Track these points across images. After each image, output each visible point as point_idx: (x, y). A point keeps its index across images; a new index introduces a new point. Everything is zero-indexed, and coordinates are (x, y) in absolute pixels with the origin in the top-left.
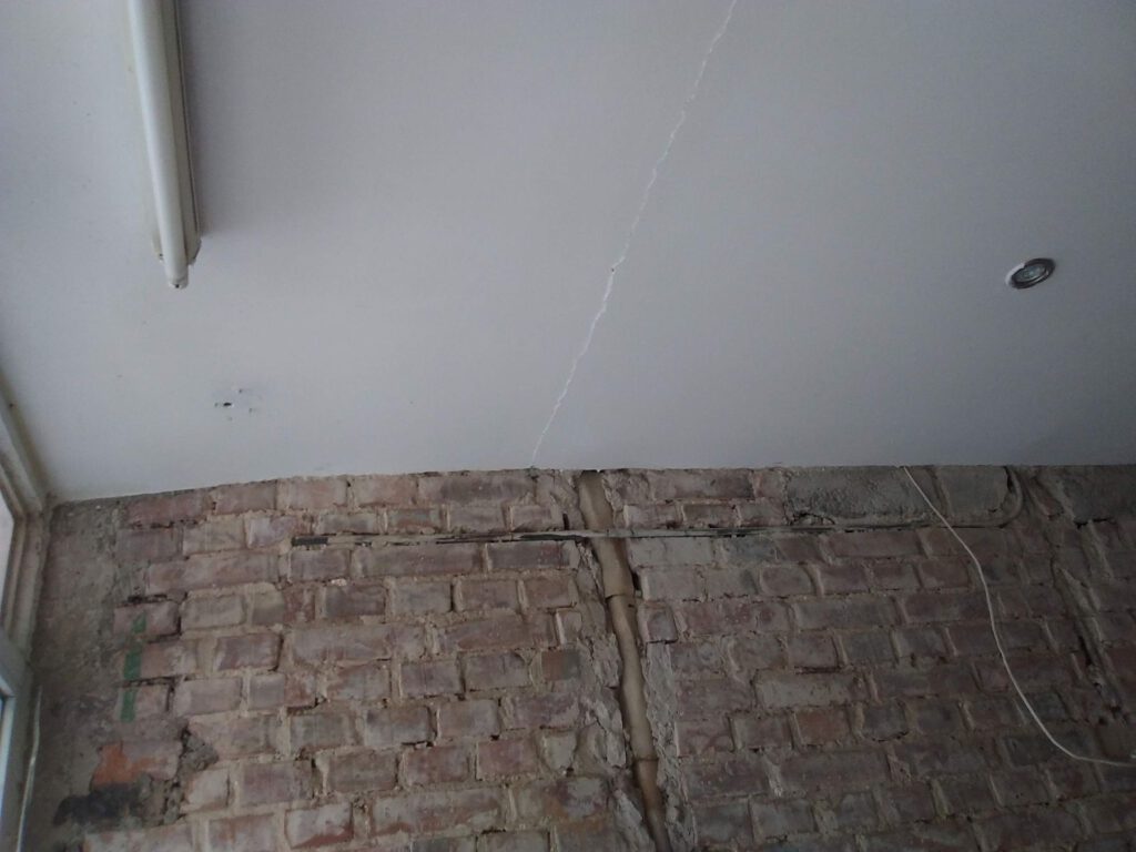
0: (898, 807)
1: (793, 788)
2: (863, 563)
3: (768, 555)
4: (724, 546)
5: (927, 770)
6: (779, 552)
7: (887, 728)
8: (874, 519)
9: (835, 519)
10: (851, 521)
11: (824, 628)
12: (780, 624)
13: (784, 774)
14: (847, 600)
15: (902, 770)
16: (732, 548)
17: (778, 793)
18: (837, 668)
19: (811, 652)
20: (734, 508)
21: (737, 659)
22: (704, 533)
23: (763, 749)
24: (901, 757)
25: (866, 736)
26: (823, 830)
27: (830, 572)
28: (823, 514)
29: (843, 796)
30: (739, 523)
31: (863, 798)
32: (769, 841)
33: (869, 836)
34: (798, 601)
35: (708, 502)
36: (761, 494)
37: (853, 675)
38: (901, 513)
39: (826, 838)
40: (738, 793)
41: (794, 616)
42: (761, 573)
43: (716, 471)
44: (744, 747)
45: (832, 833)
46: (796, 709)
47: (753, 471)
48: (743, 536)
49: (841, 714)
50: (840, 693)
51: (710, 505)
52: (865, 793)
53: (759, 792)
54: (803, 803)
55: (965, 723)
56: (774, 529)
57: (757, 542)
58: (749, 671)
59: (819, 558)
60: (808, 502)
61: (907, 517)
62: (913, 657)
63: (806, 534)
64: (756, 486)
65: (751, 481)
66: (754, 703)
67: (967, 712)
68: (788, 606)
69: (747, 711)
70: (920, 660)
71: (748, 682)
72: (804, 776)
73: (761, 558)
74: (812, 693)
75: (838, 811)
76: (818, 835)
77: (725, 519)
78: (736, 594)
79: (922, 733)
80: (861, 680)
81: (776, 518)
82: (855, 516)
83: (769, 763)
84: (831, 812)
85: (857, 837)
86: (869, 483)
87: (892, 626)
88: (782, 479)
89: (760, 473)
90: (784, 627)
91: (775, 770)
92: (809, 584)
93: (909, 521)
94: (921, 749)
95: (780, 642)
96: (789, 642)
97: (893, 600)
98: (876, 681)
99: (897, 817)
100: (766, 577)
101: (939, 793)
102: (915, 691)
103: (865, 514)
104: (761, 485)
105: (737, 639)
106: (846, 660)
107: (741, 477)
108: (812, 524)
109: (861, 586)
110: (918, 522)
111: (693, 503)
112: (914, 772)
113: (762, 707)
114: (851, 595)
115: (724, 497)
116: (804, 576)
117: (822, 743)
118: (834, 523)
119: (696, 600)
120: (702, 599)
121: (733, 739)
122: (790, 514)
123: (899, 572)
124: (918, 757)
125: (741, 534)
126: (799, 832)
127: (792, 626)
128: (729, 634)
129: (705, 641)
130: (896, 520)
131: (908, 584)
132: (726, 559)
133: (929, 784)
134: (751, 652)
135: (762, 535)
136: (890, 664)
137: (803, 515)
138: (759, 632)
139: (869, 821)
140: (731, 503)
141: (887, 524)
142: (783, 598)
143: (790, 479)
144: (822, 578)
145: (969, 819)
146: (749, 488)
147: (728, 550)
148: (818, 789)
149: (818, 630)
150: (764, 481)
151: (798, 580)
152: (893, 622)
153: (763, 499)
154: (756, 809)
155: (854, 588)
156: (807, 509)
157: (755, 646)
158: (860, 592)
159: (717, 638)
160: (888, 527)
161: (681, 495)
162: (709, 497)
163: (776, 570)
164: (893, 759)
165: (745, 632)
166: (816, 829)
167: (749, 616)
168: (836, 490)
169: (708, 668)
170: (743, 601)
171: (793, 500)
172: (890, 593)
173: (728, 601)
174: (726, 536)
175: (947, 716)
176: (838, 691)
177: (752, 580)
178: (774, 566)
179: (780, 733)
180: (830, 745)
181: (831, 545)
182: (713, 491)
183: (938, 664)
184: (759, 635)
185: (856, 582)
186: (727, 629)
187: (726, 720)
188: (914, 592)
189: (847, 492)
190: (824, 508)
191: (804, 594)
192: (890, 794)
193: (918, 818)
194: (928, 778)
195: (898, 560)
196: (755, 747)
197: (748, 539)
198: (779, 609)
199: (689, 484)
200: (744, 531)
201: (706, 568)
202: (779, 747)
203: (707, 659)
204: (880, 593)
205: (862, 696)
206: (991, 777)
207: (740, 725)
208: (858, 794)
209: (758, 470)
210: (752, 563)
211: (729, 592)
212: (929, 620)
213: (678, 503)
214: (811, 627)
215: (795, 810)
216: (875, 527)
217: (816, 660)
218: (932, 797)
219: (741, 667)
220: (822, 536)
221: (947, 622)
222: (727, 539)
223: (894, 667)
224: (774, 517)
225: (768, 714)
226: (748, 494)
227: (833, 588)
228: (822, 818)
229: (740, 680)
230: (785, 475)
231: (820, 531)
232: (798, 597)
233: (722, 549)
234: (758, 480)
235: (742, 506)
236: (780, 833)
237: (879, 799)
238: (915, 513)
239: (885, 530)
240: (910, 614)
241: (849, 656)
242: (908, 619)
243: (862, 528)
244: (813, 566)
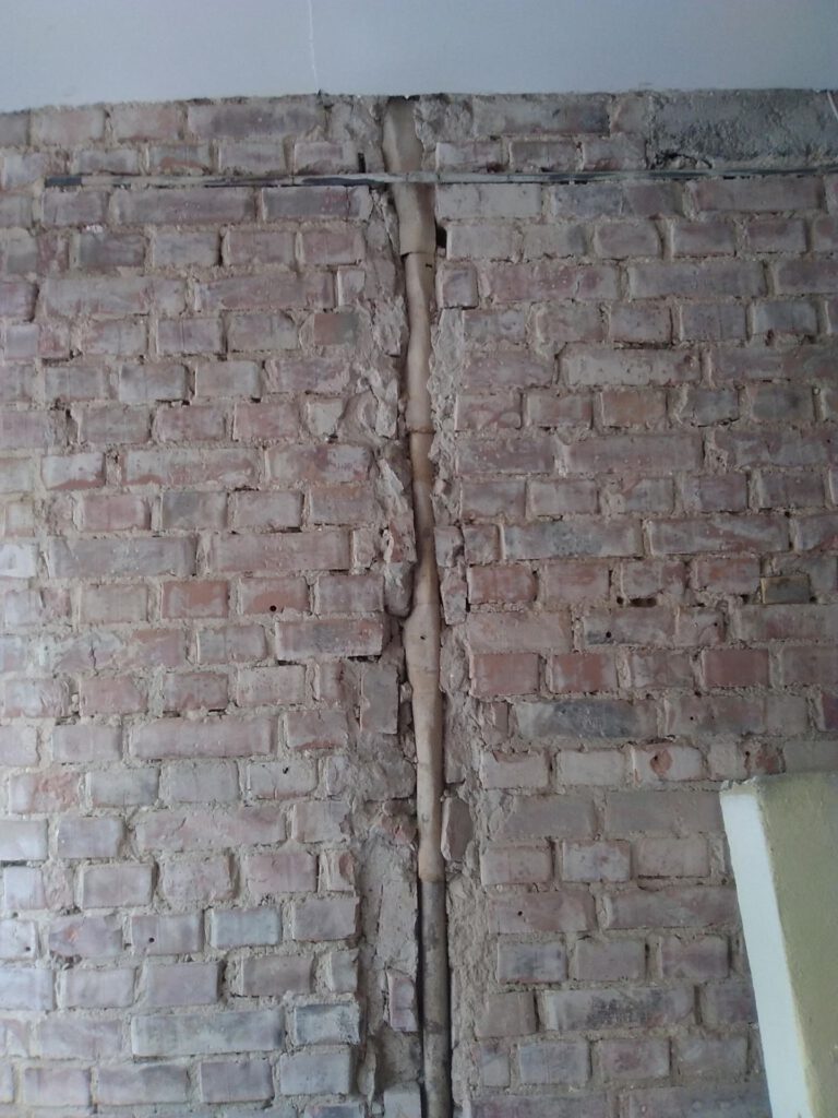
0: (702, 496)
1: (581, 470)
2: (736, 218)
3: (611, 207)
4: (556, 195)
5: (751, 459)
6: (625, 202)
7: (712, 413)
8: (768, 161)
9: (712, 161)
10: (734, 164)
11: (664, 298)
12: (606, 290)
13: (573, 454)
14: (703, 264)
15: (718, 459)
16: (564, 196)
17: (563, 473)
18: (670, 344)
19: (638, 325)
20: (579, 146)
21: (545, 330)
22: (533, 179)
23: (556, 428)
24: (719, 444)
25: (684, 420)
26: (606, 512)
27: (689, 229)
28: (695, 154)
29: (639, 480)
30: (581, 166)
31: (662, 482)
32: (541, 519)
33: (658, 522)
34: (637, 265)
35: (545, 138)
36: (618, 127)
37: (687, 352)
38: (808, 152)
39: (607, 521)
40: (514, 471)
41: (628, 282)
42: (597, 228)
43: (562, 96)
44: (533, 423)
45: (615, 516)
46: (606, 388)
47: (614, 97)
48: (585, 183)
49: (659, 395)
50: (664, 372)
51: (546, 143)
52: (666, 478)
53: (539, 471)
54: (589, 485)
55: (816, 412)
56: (626, 175)
57: (600, 191)
58: (556, 343)
59: (678, 211)
60: (679, 138)
61: (814, 159)
62: (770, 335)
63: (669, 181)
64: (615, 115)
65: (609, 109)
66: (555, 379)
67: (823, 400)
68: (622, 270)
69: (545, 387)
70: (778, 338)
71: (553, 354)
72: (597, 457)
73: (601, 210)
74: (628, 371)
75: (628, 495)
76: (598, 517)
77: (563, 159)
78: (559, 255)
79: (756, 420)
80: (695, 358)
81: (632, 160)
82: (741, 156)
83: (559, 442)
84: (620, 497)
85: (645, 522)
86: (772, 111)
87: (753, 297)
88: (651, 108)
89: (624, 100)
90: (612, 295)
91: (565, 450)
92: (656, 243)
93: (816, 164)
94: (749, 437)
95: (602, 312)
96: (613, 313)
97: (765, 265)
98: (713, 360)
99: (698, 506)
100: (602, 234)
101: (759, 486)
102: (761, 374)
103: (756, 155)
104: (620, 115)
105: (549, 307)
106: (682, 336)
107: (596, 105)
108: (681, 168)
109: (727, 247)
110: (828, 166)
111: (526, 139)
112: (732, 461)
113: (564, 384)
114: (709, 259)
115: (568, 133)
116: (653, 235)
117: (628, 425)
118: (710, 166)
119: (507, 260)
120: (515, 259)
121: (521, 415)
122: (652, 155)
123: (782, 230)
124: (741, 445)
125: (582, 180)
126: (577, 513)
127: (622, 294)
128: (540, 302)
129: (509, 308)
130: (798, 163)
131: (792, 245)
132: (555, 212)
133: (748, 476)
134: (563, 322)
135: (607, 181)
136: (737, 341)
137: (673, 156)
138: (578, 299)
139: (664, 508)
140: (576, 141)
141: (782, 168)
142: (618, 260)
143: (662, 107)
144: (675, 236)
145: (788, 515)
146: (604, 119)
147: (560, 200)
148: (610, 472)
149: (656, 299)
150: (625, 111)
151: (643, 238)
152: (755, 291)
153: (620, 134)
154: (534, 487)
155: (716, 249)
156: (675, 147)
157: (570, 316)
158: (723, 255)
159: (526, 304)
160: (785, 173)
161: (511, 129)
162: (547, 132)
163: (618, 226)
164: (711, 446)
165: (561, 300)
166: (599, 511)
167: (570, 281)
168: (723, 122)
169: (507, 338)
170: (566, 262)
171: (661, 135)
172: (761, 257)
173: (548, 262)
174: (562, 183)
175: (795, 402)
176: (662, 369)
177: (583, 238)
178: (616, 221)
179: (578, 412)
180: (637, 428)
181: (699, 194)
182: (555, 124)
183: (802, 343)
184: (578, 304)
185: (719, 242)
186: (539, 294)
187: (518, 397)
188: (797, 256)
189: (738, 125)
190: (700, 147)
191: (647, 256)
192: (696, 482)
193: (722, 509)
194: (748, 468)
195: (786, 215)
196: (547, 425)
197: (590, 187)
198: (610, 274)
199: (524, 114)
200: (587, 176)
201: (528, 222)
202: (574, 427)
203: (509, 328)
204: (748, 257)
205: (691, 376)
206: (830, 473)
207: (534, 403)
208: (657, 479)
209: (619, 95)
210: (587, 216)
211: (549, 252)
212: (806, 290)
213: (505, 140)
214: (644, 294)
215: (578, 491)
216: (764, 173)
217: (643, 334)
218: (748, 489)
219: (547, 339)
220: (691, 185)
221: (830, 294)
222: (562, 187)
223: (742, 344)
224: (630, 159)
225: (569, 391)
226: (601, 127)
227: (687, 249)
228: (607, 502)
229: (543, 352)
230: (657, 101)
231: (689, 176)
232: (639, 260)
233: (553, 197)
234: (619, 108)
235: (589, 144)
236: (555, 512)
237: (682, 486)
238: (828, 153)
239: (779, 176)
240: (782, 282)
241: (687, 331)
242: (778, 290)
243: (746, 174)
244: (668, 221)
